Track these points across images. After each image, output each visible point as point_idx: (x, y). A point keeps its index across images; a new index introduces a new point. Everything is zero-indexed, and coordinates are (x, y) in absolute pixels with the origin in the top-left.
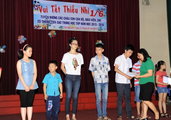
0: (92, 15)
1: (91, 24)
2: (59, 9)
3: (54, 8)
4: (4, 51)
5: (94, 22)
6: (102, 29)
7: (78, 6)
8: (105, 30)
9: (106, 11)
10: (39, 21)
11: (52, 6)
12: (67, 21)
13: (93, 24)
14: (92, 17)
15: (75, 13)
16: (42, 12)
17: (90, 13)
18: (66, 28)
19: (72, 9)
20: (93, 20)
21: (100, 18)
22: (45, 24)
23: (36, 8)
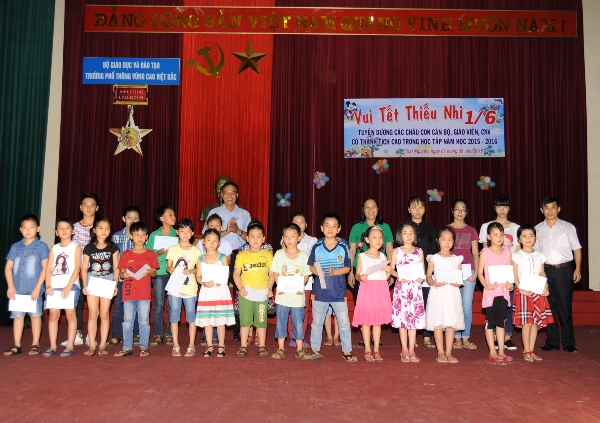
0: (469, 122)
1: (467, 141)
2: (396, 113)
3: (386, 113)
4: (288, 204)
5: (475, 137)
6: (493, 151)
7: (438, 104)
8: (499, 152)
9: (502, 111)
10: (355, 142)
11: (382, 109)
12: (414, 137)
13: (471, 141)
14: (470, 127)
15: (431, 119)
16: (362, 122)
17: (465, 117)
18: (411, 151)
19: (423, 111)
20: (470, 132)
21: (487, 127)
22: (368, 148)
23: (349, 115)
